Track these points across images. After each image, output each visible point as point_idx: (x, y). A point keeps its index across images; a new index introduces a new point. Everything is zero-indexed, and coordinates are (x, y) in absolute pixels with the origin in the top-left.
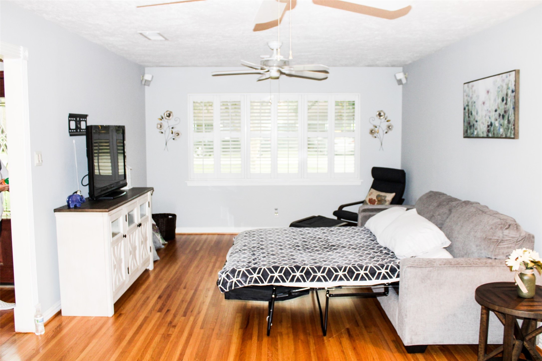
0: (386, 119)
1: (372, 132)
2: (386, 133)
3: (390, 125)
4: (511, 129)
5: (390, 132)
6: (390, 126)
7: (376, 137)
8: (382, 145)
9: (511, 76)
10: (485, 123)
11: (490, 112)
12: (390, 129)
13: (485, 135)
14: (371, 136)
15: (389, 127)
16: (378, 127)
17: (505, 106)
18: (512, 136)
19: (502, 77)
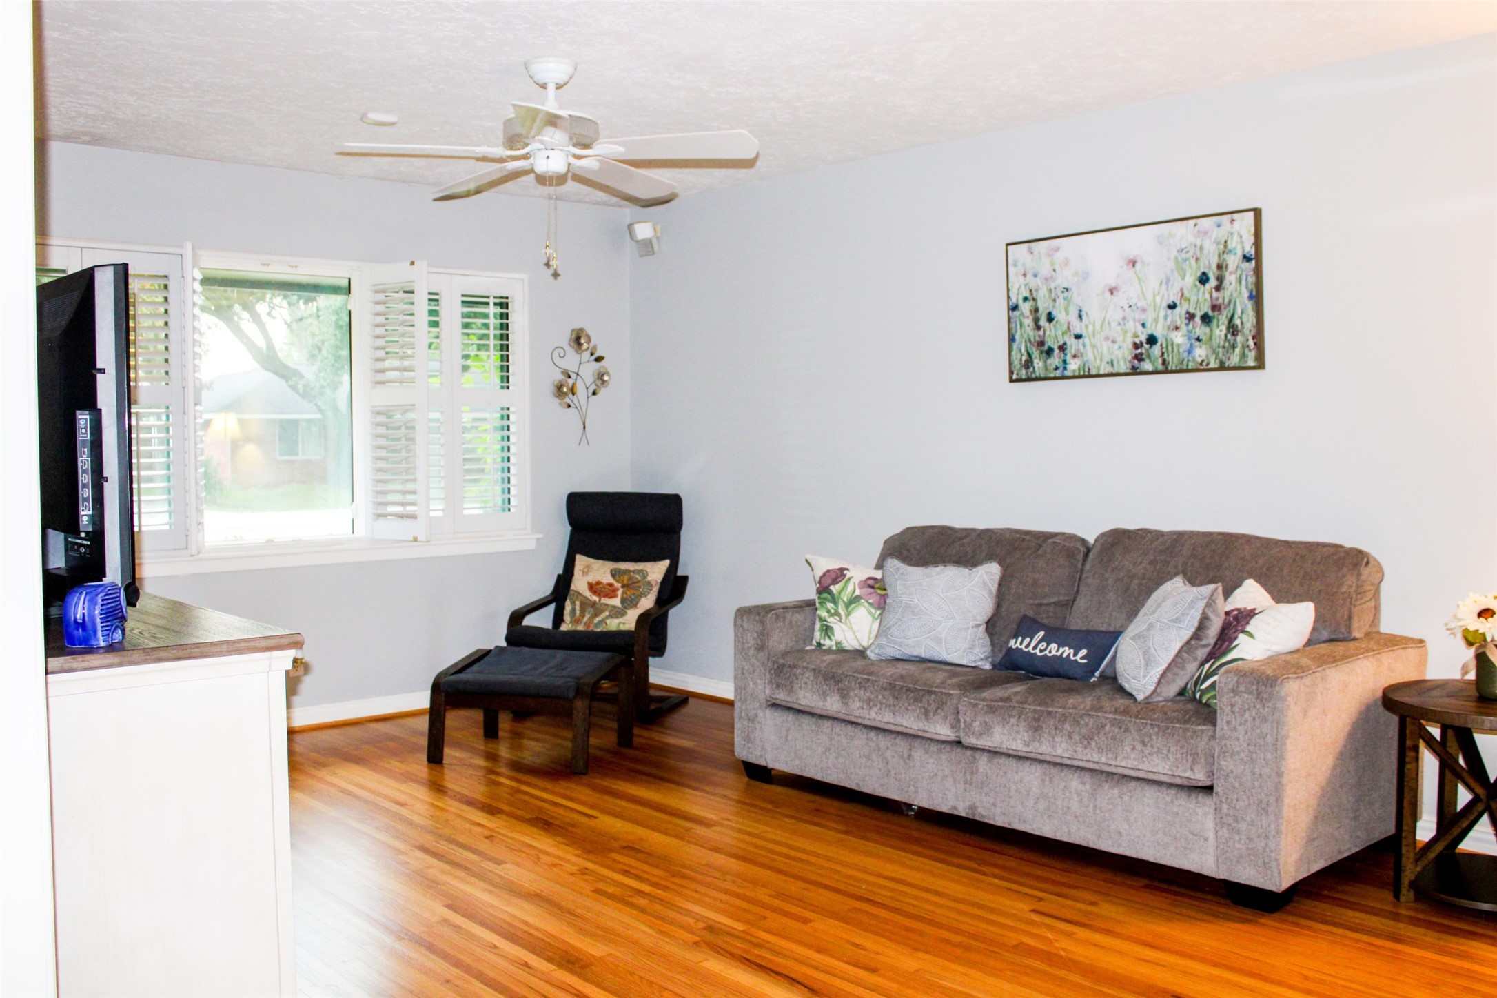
0: (592, 354)
1: (559, 390)
2: (594, 393)
3: (602, 370)
4: (1246, 346)
5: (603, 392)
6: (603, 375)
7: (569, 406)
8: (584, 428)
9: (1235, 223)
10: (1120, 339)
11: (1144, 310)
12: (604, 382)
13: (1123, 368)
14: (557, 401)
15: (600, 376)
16: (573, 376)
17: (1215, 294)
18: (1251, 363)
19: (1196, 225)
